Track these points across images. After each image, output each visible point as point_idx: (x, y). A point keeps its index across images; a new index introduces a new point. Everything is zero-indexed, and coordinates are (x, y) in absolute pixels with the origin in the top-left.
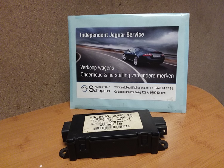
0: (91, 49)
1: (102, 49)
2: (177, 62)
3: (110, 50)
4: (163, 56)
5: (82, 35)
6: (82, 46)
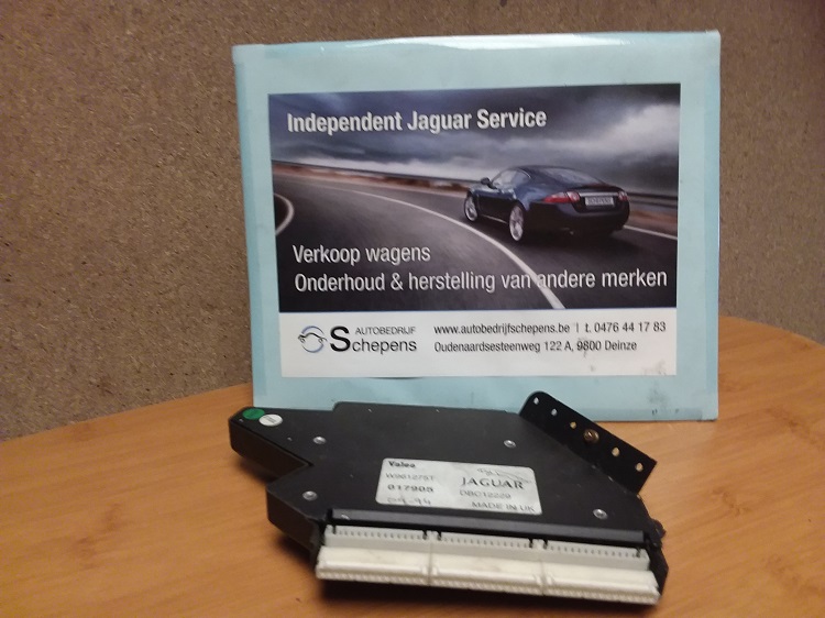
0: (335, 180)
4: (621, 202)
5: (294, 123)
6: (297, 167)
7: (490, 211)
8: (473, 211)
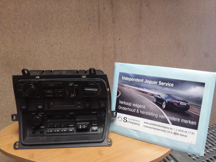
0: (129, 89)
1: (138, 90)
2: (200, 112)
3: (144, 92)
4: (188, 105)
5: (123, 78)
6: (123, 86)
7: (159, 101)
8: (155, 100)
